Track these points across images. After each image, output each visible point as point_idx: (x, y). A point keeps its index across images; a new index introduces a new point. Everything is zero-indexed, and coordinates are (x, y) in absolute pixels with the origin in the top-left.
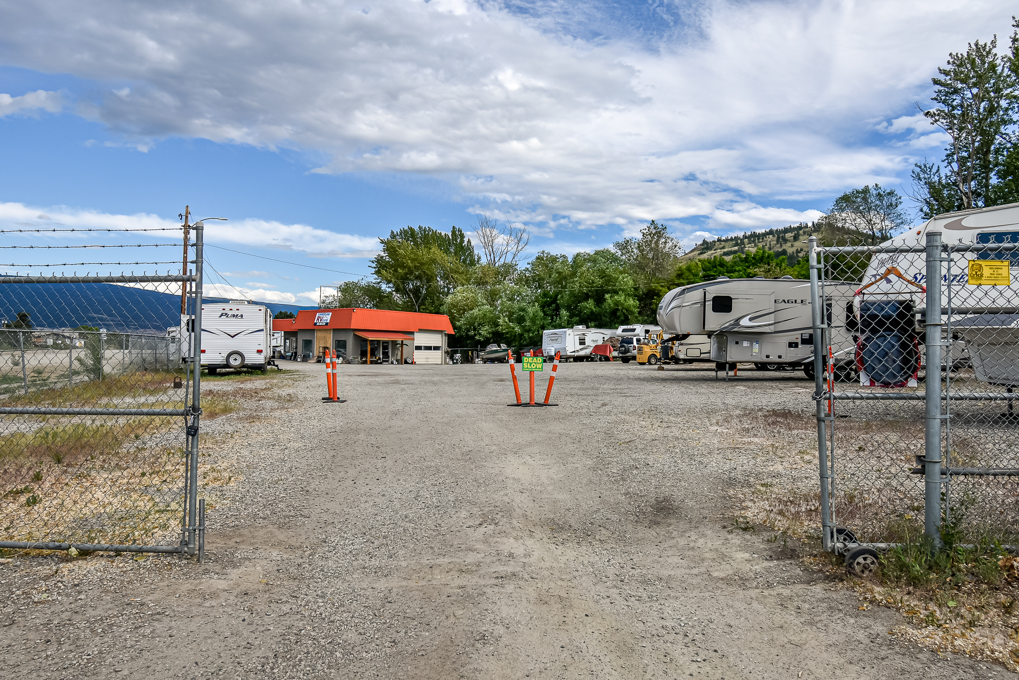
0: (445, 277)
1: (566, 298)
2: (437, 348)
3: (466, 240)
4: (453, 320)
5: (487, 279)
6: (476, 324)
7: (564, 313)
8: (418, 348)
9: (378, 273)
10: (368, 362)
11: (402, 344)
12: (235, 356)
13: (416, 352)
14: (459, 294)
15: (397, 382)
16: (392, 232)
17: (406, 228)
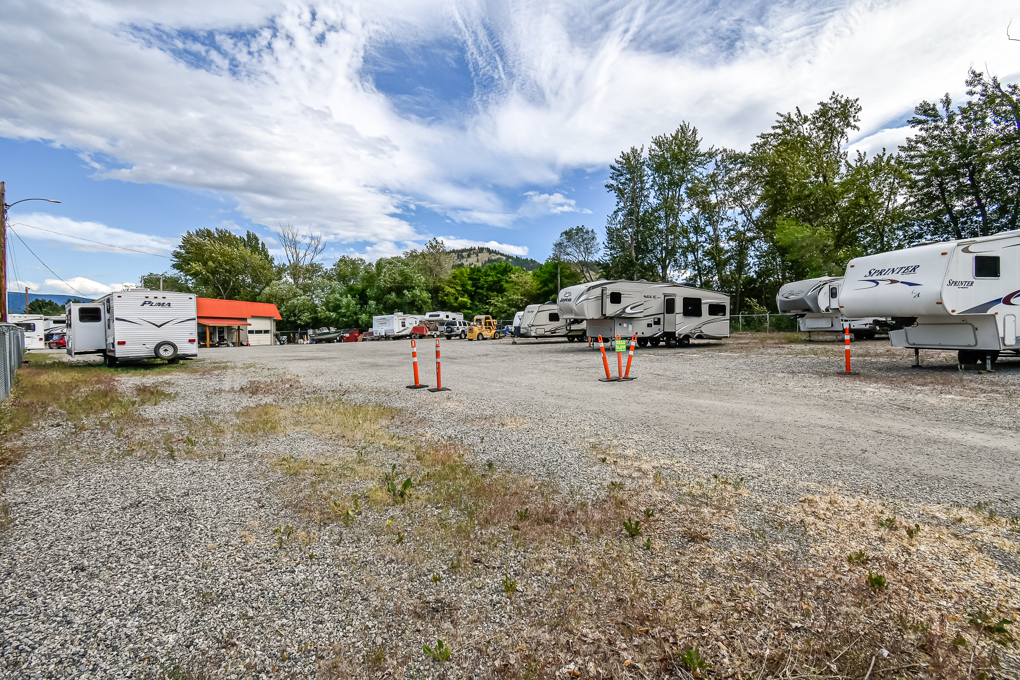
2: (266, 332)
3: (260, 242)
4: (280, 308)
6: (297, 311)
8: (251, 332)
10: (208, 345)
11: (237, 329)
12: (166, 347)
13: (250, 336)
16: (189, 233)
17: (202, 229)
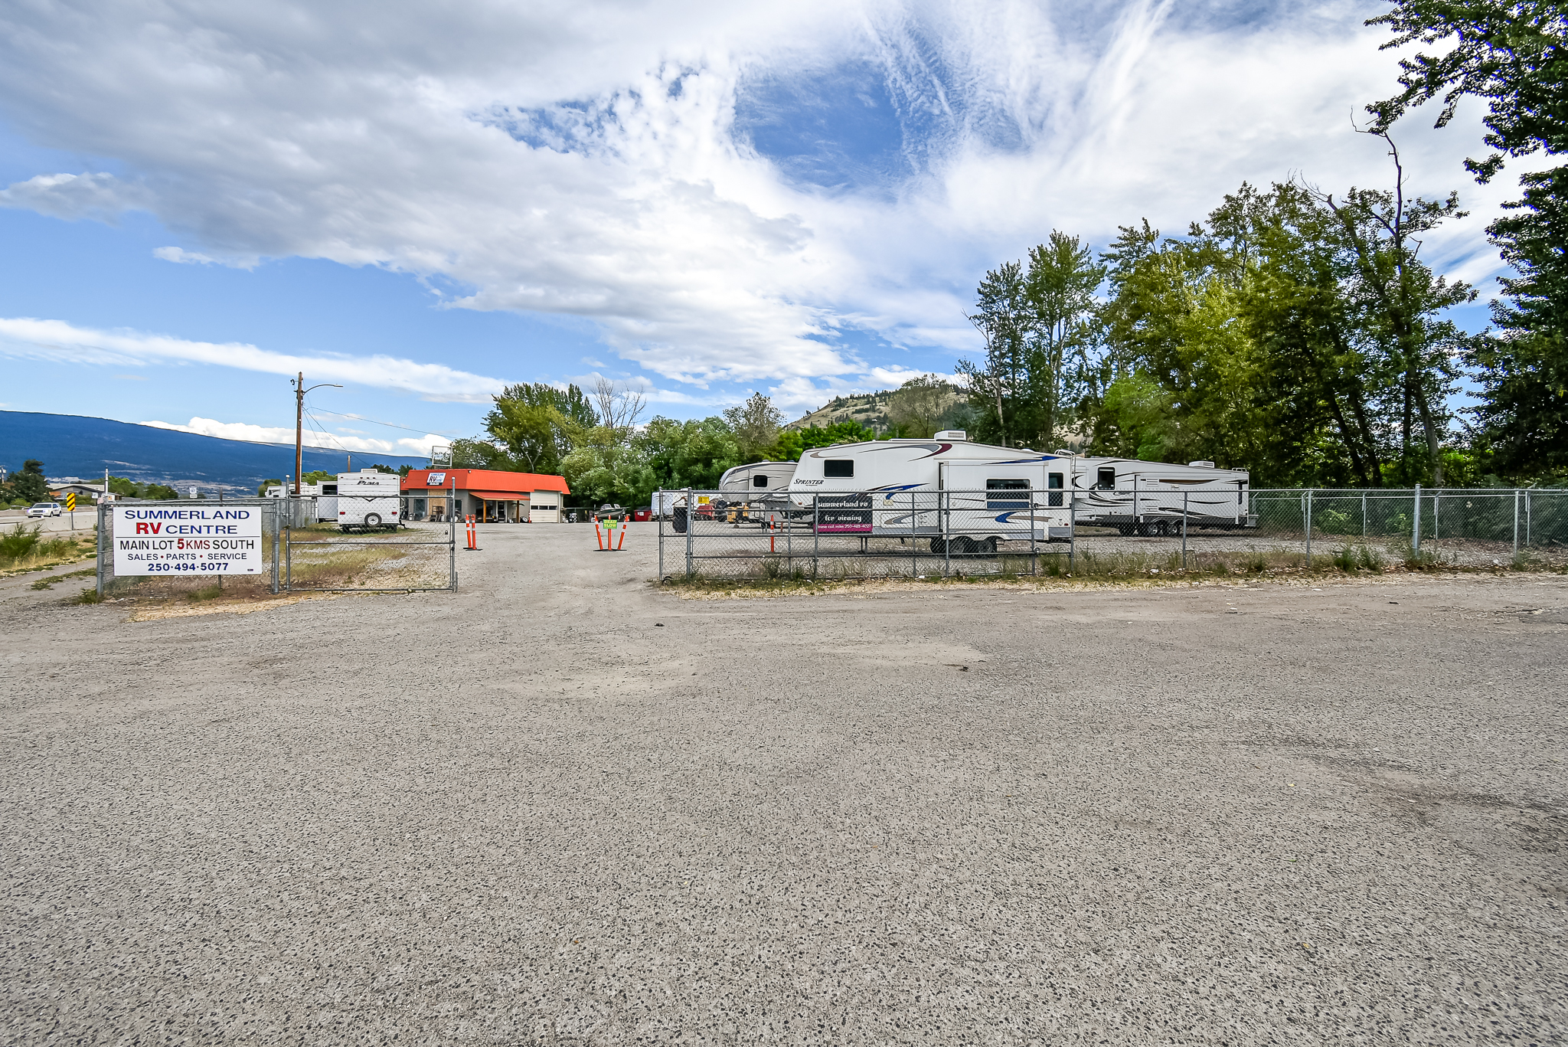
0: (562, 435)
1: (678, 461)
2: (553, 508)
3: (584, 398)
4: (569, 480)
5: (604, 441)
6: (592, 485)
7: (676, 475)
8: (533, 508)
9: (491, 430)
10: (484, 521)
11: (518, 504)
12: (373, 517)
13: (533, 512)
14: (575, 456)
15: (517, 538)
16: (507, 389)
17: (521, 385)
